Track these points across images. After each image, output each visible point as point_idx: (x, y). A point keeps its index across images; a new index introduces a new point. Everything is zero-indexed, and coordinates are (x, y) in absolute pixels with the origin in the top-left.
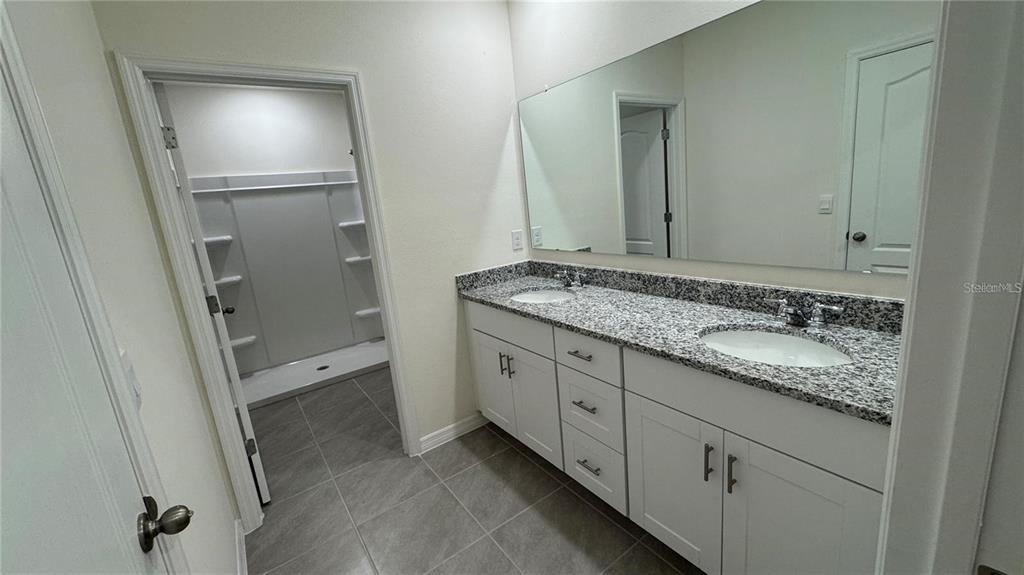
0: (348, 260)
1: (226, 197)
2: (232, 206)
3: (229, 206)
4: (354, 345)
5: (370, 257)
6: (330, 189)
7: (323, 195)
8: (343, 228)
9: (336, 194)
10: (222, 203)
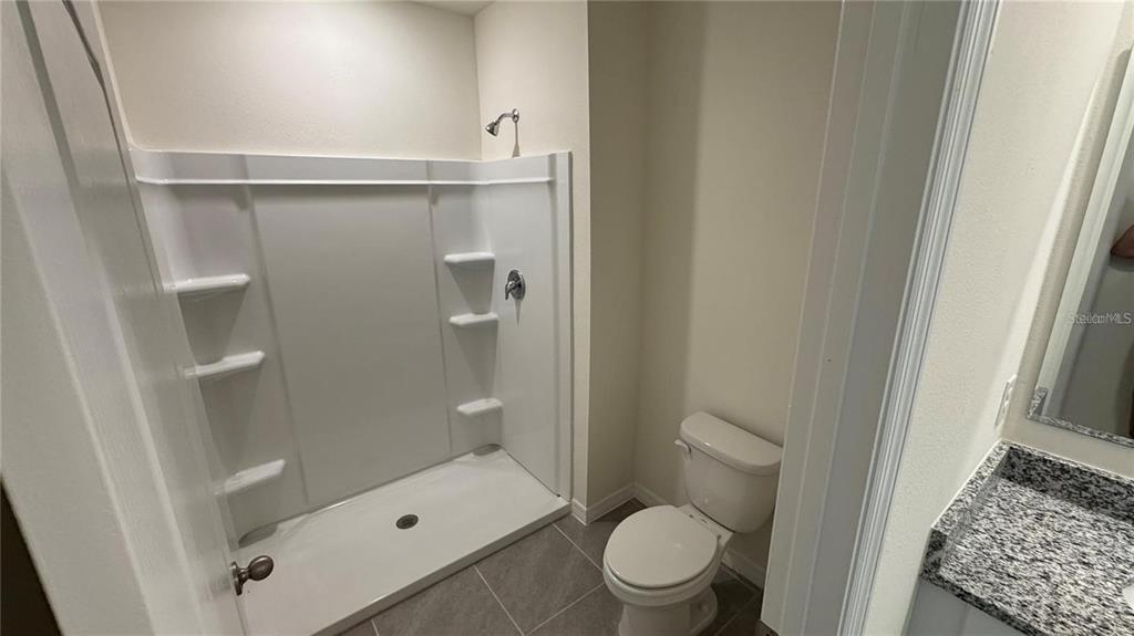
0: (454, 319)
1: (239, 196)
2: (253, 214)
3: (246, 215)
4: (450, 460)
5: (492, 316)
6: (434, 193)
7: (420, 204)
8: (451, 265)
9: (446, 203)
10: (230, 208)
